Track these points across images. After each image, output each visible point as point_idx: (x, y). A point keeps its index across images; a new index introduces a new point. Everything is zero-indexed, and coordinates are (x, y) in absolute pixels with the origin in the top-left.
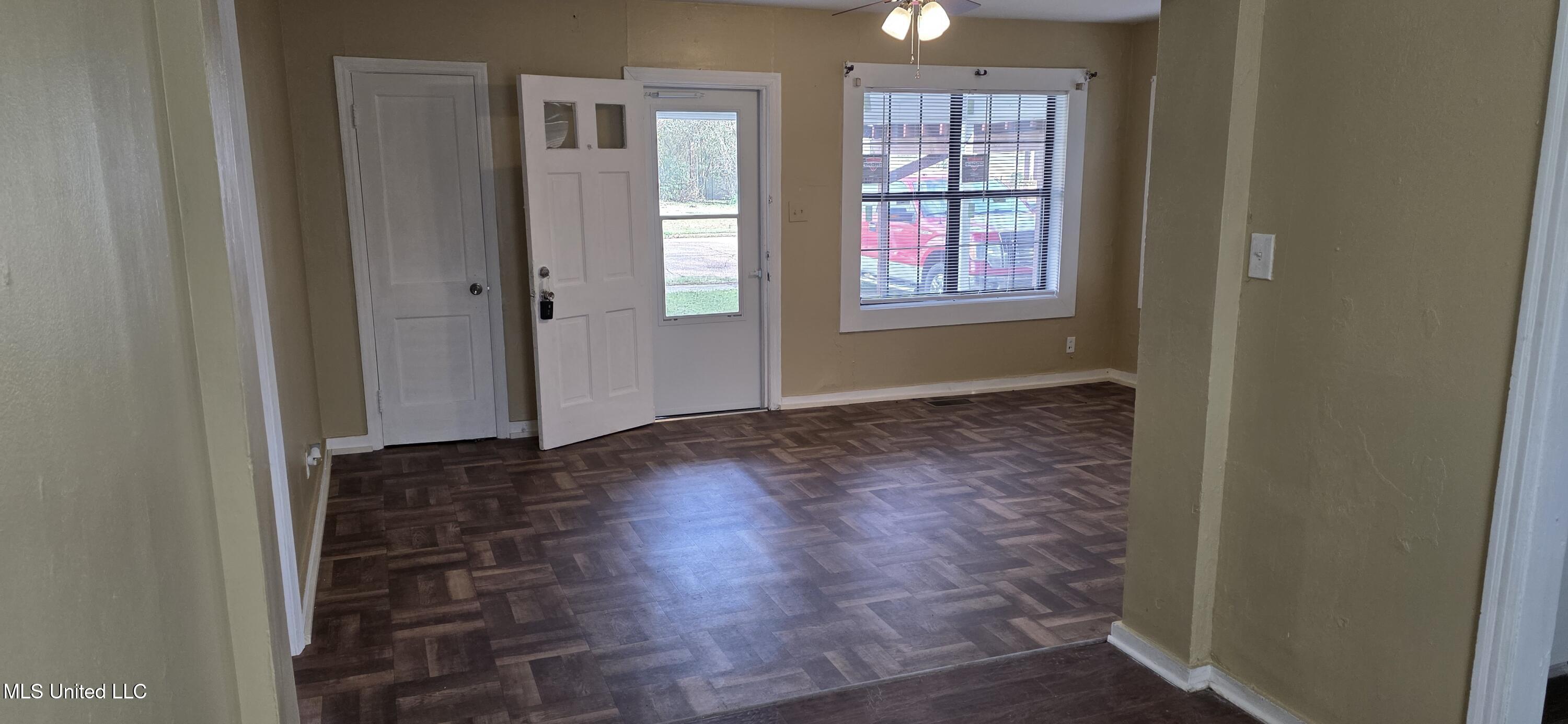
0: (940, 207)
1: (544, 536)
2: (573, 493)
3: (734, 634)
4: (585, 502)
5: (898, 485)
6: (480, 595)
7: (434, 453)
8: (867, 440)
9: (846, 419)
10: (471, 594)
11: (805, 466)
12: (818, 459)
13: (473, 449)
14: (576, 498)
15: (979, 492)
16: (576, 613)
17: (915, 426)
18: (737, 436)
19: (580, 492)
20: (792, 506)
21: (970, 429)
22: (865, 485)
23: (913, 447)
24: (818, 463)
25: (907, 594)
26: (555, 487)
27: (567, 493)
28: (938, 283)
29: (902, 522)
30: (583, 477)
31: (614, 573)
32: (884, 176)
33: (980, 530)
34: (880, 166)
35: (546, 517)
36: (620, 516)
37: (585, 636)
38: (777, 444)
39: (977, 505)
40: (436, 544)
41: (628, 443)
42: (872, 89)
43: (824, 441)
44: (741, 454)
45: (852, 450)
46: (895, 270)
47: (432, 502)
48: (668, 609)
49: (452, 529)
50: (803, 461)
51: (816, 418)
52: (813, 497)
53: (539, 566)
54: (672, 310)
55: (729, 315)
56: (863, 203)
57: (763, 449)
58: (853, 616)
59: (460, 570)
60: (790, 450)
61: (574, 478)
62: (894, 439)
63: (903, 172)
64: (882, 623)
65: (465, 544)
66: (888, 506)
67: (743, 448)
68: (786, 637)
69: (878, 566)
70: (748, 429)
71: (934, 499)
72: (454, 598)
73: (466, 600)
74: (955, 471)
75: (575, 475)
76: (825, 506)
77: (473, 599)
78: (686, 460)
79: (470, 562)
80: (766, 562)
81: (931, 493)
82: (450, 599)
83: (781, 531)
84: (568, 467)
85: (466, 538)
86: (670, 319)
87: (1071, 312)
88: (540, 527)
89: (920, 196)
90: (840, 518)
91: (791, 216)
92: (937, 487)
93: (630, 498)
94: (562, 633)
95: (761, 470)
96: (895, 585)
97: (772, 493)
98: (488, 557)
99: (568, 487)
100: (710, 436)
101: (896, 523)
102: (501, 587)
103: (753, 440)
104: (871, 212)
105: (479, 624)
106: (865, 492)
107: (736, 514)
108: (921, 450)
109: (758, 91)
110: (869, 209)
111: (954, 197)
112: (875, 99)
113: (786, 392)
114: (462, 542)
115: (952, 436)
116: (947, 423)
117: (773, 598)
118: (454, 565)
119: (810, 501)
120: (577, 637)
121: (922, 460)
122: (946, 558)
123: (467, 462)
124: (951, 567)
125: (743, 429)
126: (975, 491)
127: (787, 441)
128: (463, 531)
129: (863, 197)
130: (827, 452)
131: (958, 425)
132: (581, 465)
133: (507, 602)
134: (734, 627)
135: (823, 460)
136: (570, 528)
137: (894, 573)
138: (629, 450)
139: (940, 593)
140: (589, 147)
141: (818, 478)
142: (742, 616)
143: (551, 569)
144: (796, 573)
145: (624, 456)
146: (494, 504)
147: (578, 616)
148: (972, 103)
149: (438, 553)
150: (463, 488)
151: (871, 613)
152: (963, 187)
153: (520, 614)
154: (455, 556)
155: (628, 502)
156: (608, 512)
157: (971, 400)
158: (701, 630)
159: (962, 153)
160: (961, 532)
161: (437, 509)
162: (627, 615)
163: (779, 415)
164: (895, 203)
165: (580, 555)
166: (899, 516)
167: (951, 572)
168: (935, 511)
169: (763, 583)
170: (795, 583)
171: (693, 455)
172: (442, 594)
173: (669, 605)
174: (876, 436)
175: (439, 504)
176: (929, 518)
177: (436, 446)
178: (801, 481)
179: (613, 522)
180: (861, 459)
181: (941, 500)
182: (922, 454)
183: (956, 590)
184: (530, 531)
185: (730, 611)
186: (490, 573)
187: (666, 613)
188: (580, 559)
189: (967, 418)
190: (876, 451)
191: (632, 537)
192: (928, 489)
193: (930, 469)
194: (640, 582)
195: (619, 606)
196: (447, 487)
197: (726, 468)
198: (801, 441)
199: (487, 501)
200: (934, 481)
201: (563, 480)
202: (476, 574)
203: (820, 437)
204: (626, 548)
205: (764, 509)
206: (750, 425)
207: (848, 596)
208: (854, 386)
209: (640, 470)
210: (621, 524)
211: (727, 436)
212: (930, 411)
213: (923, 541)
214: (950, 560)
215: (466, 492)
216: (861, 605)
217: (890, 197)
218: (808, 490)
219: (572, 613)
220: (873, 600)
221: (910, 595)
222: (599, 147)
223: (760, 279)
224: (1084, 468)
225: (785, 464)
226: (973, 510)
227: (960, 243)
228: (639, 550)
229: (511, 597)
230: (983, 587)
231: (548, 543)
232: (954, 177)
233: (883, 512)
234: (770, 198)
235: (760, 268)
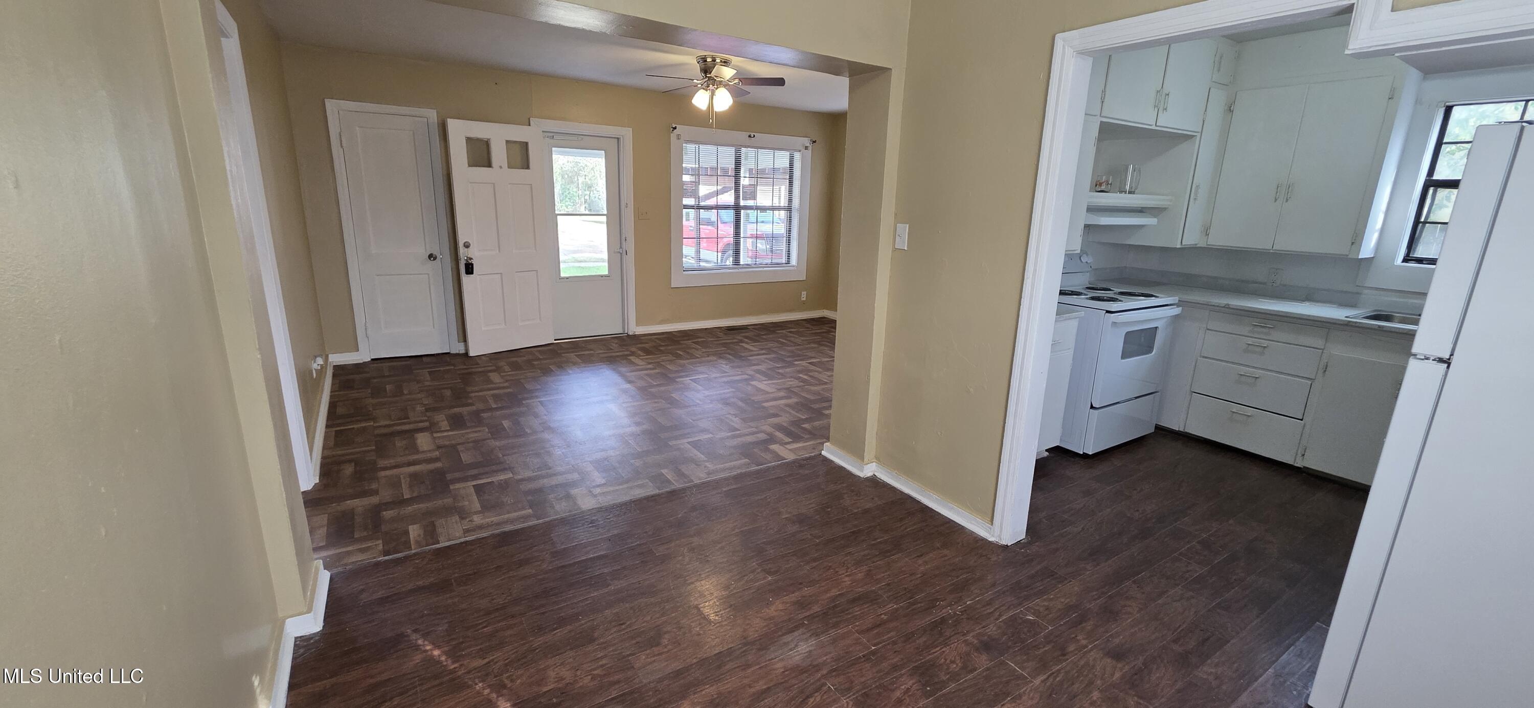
0: (729, 215)
1: (483, 411)
2: (502, 385)
3: (606, 463)
4: (509, 390)
5: (707, 376)
6: (439, 447)
7: (408, 362)
8: (688, 350)
9: (675, 339)
10: (432, 447)
11: (650, 366)
12: (658, 362)
13: (434, 359)
14: (504, 388)
15: (752, 378)
16: (503, 456)
17: (716, 342)
18: (608, 350)
19: (506, 384)
20: (642, 390)
21: (747, 343)
22: (687, 376)
23: (715, 354)
24: (658, 365)
25: (711, 436)
26: (489, 381)
27: (497, 385)
28: (730, 262)
29: (708, 396)
30: (509, 375)
31: (528, 431)
32: (694, 194)
33: (752, 398)
34: (694, 188)
35: (484, 400)
36: (532, 398)
37: (510, 469)
38: (633, 354)
39: (751, 385)
40: (408, 418)
41: (538, 354)
42: (688, 142)
43: (662, 352)
44: (611, 360)
45: (679, 357)
46: (704, 254)
47: (405, 392)
48: (564, 451)
49: (419, 408)
50: (650, 363)
51: (657, 338)
52: (655, 384)
53: (479, 429)
54: (563, 275)
55: (602, 276)
56: (684, 210)
57: (625, 357)
58: (679, 449)
59: (426, 433)
60: (641, 358)
61: (502, 377)
62: (704, 350)
63: (709, 196)
64: (695, 452)
65: (428, 417)
66: (700, 388)
67: (611, 357)
68: (638, 463)
69: (694, 421)
70: (614, 346)
71: (728, 382)
72: (421, 449)
73: (430, 451)
74: (739, 367)
75: (502, 374)
76: (662, 388)
77: (434, 450)
78: (575, 364)
79: (432, 428)
80: (626, 421)
81: (725, 379)
82: (418, 451)
83: (635, 404)
84: (498, 370)
85: (428, 414)
86: (563, 278)
87: (803, 277)
88: (481, 406)
89: (718, 207)
90: (672, 395)
91: (639, 216)
92: (729, 376)
93: (539, 387)
94: (494, 467)
95: (623, 370)
96: (704, 431)
97: (630, 382)
98: (444, 425)
99: (498, 382)
100: (591, 350)
101: (706, 397)
102: (453, 442)
103: (617, 352)
104: (689, 220)
105: (438, 465)
106: (687, 380)
107: (607, 395)
108: (720, 356)
109: (618, 139)
110: (688, 214)
111: (737, 208)
112: (690, 148)
113: (638, 324)
114: (427, 416)
115: (738, 347)
116: (735, 341)
117: (630, 441)
118: (421, 430)
119: (652, 386)
120: (505, 469)
121: (720, 361)
122: (734, 415)
123: (431, 368)
124: (736, 419)
125: (611, 345)
126: (750, 377)
127: (639, 352)
128: (427, 410)
129: (684, 206)
130: (664, 358)
131: (742, 341)
132: (507, 368)
133: (458, 451)
134: (606, 459)
135: (661, 363)
136: (500, 405)
137: (703, 424)
138: (539, 359)
139: (729, 434)
140: (501, 167)
141: (658, 373)
142: (611, 453)
143: (487, 430)
144: (645, 427)
145: (535, 363)
146: (448, 393)
147: (505, 457)
148: (746, 153)
149: (410, 423)
150: (427, 383)
151: (690, 446)
152: (742, 203)
153: (467, 457)
154: (421, 425)
155: (537, 390)
156: (526, 396)
157: (749, 327)
158: (585, 462)
159: (741, 183)
160: (741, 400)
161: (408, 397)
162: (538, 455)
163: (635, 338)
164: (703, 210)
165: (506, 421)
166: (707, 393)
167: (736, 422)
168: (728, 389)
169: (624, 434)
170: (644, 432)
171: (580, 361)
172: (413, 448)
173: (565, 448)
174: (694, 348)
175: (410, 394)
176: (724, 393)
177: (408, 359)
178: (647, 375)
179: (528, 401)
180: (684, 361)
181: (730, 383)
182: (721, 358)
183: (738, 432)
184: (474, 408)
185: (603, 450)
186: (445, 434)
187: (563, 453)
188: (506, 424)
189: (746, 337)
190: (693, 357)
191: (541, 410)
192: (722, 377)
193: (724, 366)
194: (546, 436)
195: (532, 450)
196: (415, 383)
197: (601, 368)
198: (647, 352)
199: (443, 391)
200: (727, 373)
201: (495, 377)
202: (435, 435)
203: (661, 350)
204: (536, 416)
205: (625, 391)
206: (616, 343)
207: (676, 438)
208: (681, 320)
209: (547, 371)
210: (533, 402)
211: (601, 350)
212: (725, 334)
213: (720, 406)
214: (736, 415)
215: (429, 386)
216: (684, 443)
217: (699, 208)
218: (652, 380)
219: (501, 456)
220: (690, 440)
221: (712, 436)
222: (509, 168)
223: (621, 254)
224: (810, 363)
225: (638, 365)
226: (750, 388)
227: (742, 236)
228: (545, 417)
229: (460, 448)
230: (754, 430)
231: (485, 415)
232: (737, 197)
233: (698, 391)
234: (627, 204)
235: (621, 247)
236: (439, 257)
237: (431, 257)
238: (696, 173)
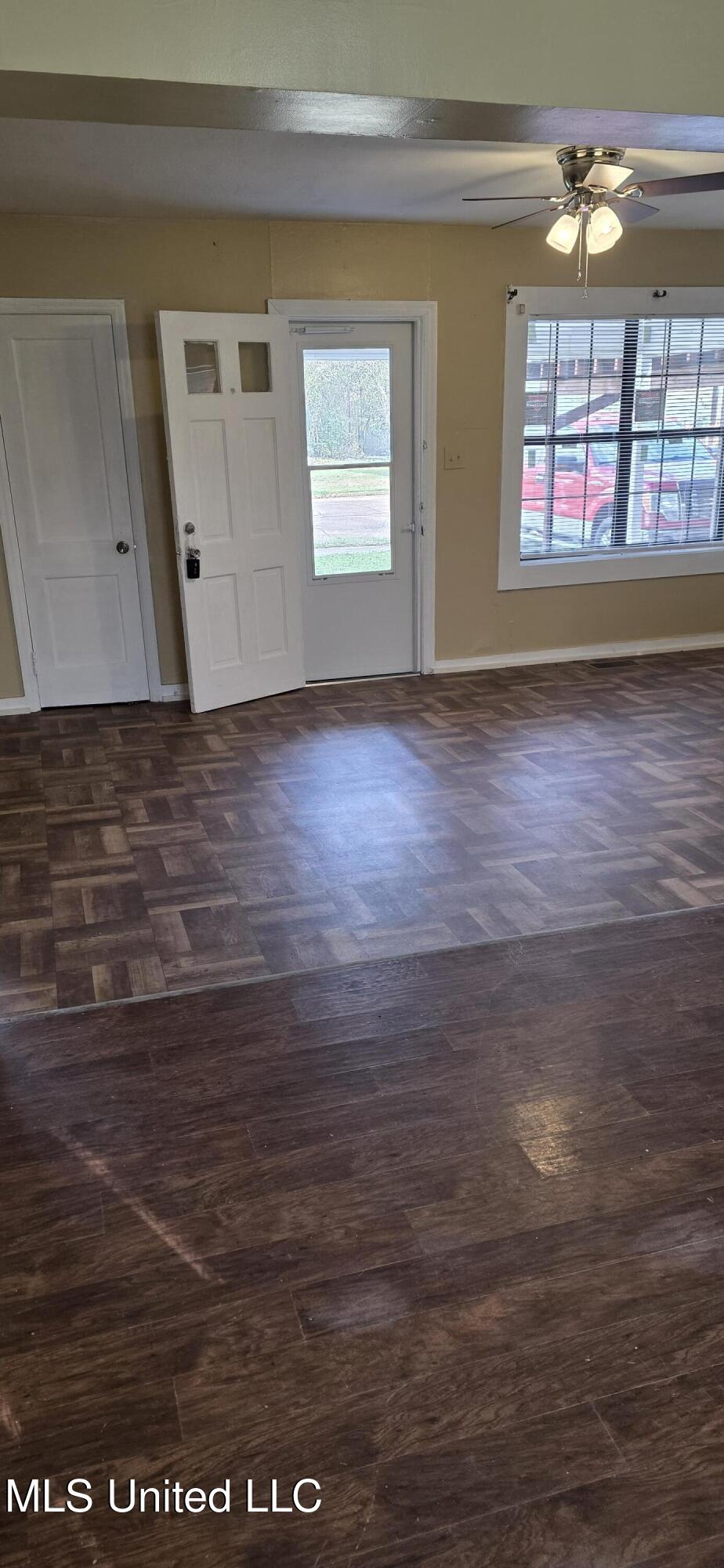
0: (611, 450)
1: (197, 796)
2: (224, 755)
3: (379, 889)
4: (236, 764)
5: (552, 749)
6: (133, 849)
7: (91, 715)
8: (523, 703)
9: (502, 683)
10: (124, 849)
11: (456, 730)
12: (470, 724)
13: (127, 711)
14: (227, 760)
15: (637, 755)
16: (225, 868)
17: (576, 689)
18: (387, 701)
19: (231, 754)
20: (441, 770)
21: (632, 691)
22: (518, 749)
23: (568, 710)
24: (470, 728)
25: (554, 855)
26: (205, 748)
27: (218, 755)
28: (606, 540)
29: (553, 785)
30: (234, 739)
31: (262, 830)
32: (547, 414)
33: (635, 792)
34: (545, 405)
35: (198, 778)
36: (268, 777)
37: (235, 889)
38: (428, 708)
39: (634, 768)
40: (91, 802)
41: (278, 706)
42: (538, 317)
43: (478, 705)
44: (391, 718)
45: (505, 714)
46: (560, 525)
47: (88, 761)
48: (314, 866)
49: (107, 787)
50: (454, 725)
51: (471, 682)
52: (463, 760)
53: (190, 824)
54: (321, 570)
55: (381, 574)
56: (525, 447)
57: (414, 714)
58: (498, 875)
59: (115, 827)
60: (442, 715)
61: (225, 741)
62: (551, 703)
63: (573, 416)
64: (527, 882)
65: (120, 802)
66: (539, 769)
67: (393, 713)
68: (429, 894)
69: (526, 827)
70: (399, 693)
71: (588, 762)
72: (109, 852)
73: (121, 854)
74: (614, 734)
75: (225, 737)
76: (475, 769)
77: (126, 854)
78: (335, 723)
79: (124, 819)
80: (413, 823)
81: (586, 757)
82: (105, 853)
83: (428, 794)
84: (219, 730)
85: (121, 796)
86: (319, 578)
88: (193, 788)
89: (588, 438)
90: (490, 781)
91: (447, 462)
92: (594, 750)
93: (279, 760)
94: (211, 886)
95: (411, 735)
96: (543, 846)
97: (421, 756)
98: (141, 815)
99: (219, 749)
100: (360, 700)
101: (548, 786)
102: (154, 842)
103: (404, 705)
104: (535, 463)
105: (132, 876)
106: (517, 756)
107: (384, 777)
108: (578, 713)
109: (413, 323)
110: (532, 454)
111: (625, 437)
112: (541, 327)
113: (440, 654)
114: (117, 800)
115: (614, 698)
116: (608, 685)
117: (418, 857)
118: (108, 821)
119: (459, 765)
120: (225, 890)
121: (579, 723)
122: (598, 820)
123: (122, 724)
124: (603, 829)
125: (394, 693)
126: (633, 754)
127: (439, 705)
128: (117, 790)
129: (526, 440)
130: (479, 716)
131: (620, 687)
132: (232, 727)
133: (160, 857)
134: (378, 883)
135: (476, 725)
136: (220, 788)
137: (543, 834)
138: (280, 715)
139: (589, 854)
140: (233, 391)
141: (470, 742)
142: (387, 874)
143: (202, 827)
144: (444, 833)
145: (275, 720)
146: (147, 765)
147: (227, 871)
148: (648, 329)
149: (94, 810)
150: (118, 749)
151: (516, 872)
152: (636, 427)
153: (173, 867)
154: (109, 813)
155: (274, 764)
156: (259, 774)
157: (636, 661)
158: (346, 886)
159: (636, 388)
160: (615, 795)
161: (92, 768)
162: (275, 870)
163: (433, 680)
164: (560, 446)
165: (230, 813)
166: (551, 779)
167: (602, 834)
168: (590, 773)
169: (409, 843)
170: (441, 843)
171: (343, 719)
172: (98, 848)
173: (316, 862)
174: (532, 699)
175: (93, 764)
176: (582, 781)
177: (91, 709)
178: (452, 745)
179: (261, 783)
180: (515, 723)
181: (596, 763)
182: (580, 716)
183: (606, 851)
184: (183, 790)
185: (375, 868)
186: (143, 829)
187: (312, 869)
188: (229, 817)
189: (631, 680)
190: (530, 714)
191: (280, 797)
192: (583, 752)
193: (586, 731)
194: (289, 840)
195: (267, 862)
196: (102, 747)
197: (375, 732)
198: (452, 705)
199: (140, 761)
200: (590, 744)
201: (214, 742)
202: (129, 830)
203: (473, 701)
204: (275, 807)
205: (413, 772)
206: (402, 689)
207: (494, 855)
208: (511, 648)
209: (290, 734)
210: (270, 785)
211: (379, 701)
212: (593, 674)
213: (574, 804)
214: (601, 822)
215: (121, 753)
216: (507, 866)
217: (553, 440)
218: (459, 754)
219: (221, 868)
220: (518, 861)
221: (557, 856)
222: (243, 391)
223: (413, 533)
225: (435, 728)
226: (630, 774)
227: (631, 489)
228: (287, 810)
229: (163, 852)
230: (635, 849)
231: (200, 802)
232: (626, 417)
233: (534, 776)
234: (425, 443)
235: (413, 522)
236: (132, 547)
237: (121, 547)
238: (554, 374)
